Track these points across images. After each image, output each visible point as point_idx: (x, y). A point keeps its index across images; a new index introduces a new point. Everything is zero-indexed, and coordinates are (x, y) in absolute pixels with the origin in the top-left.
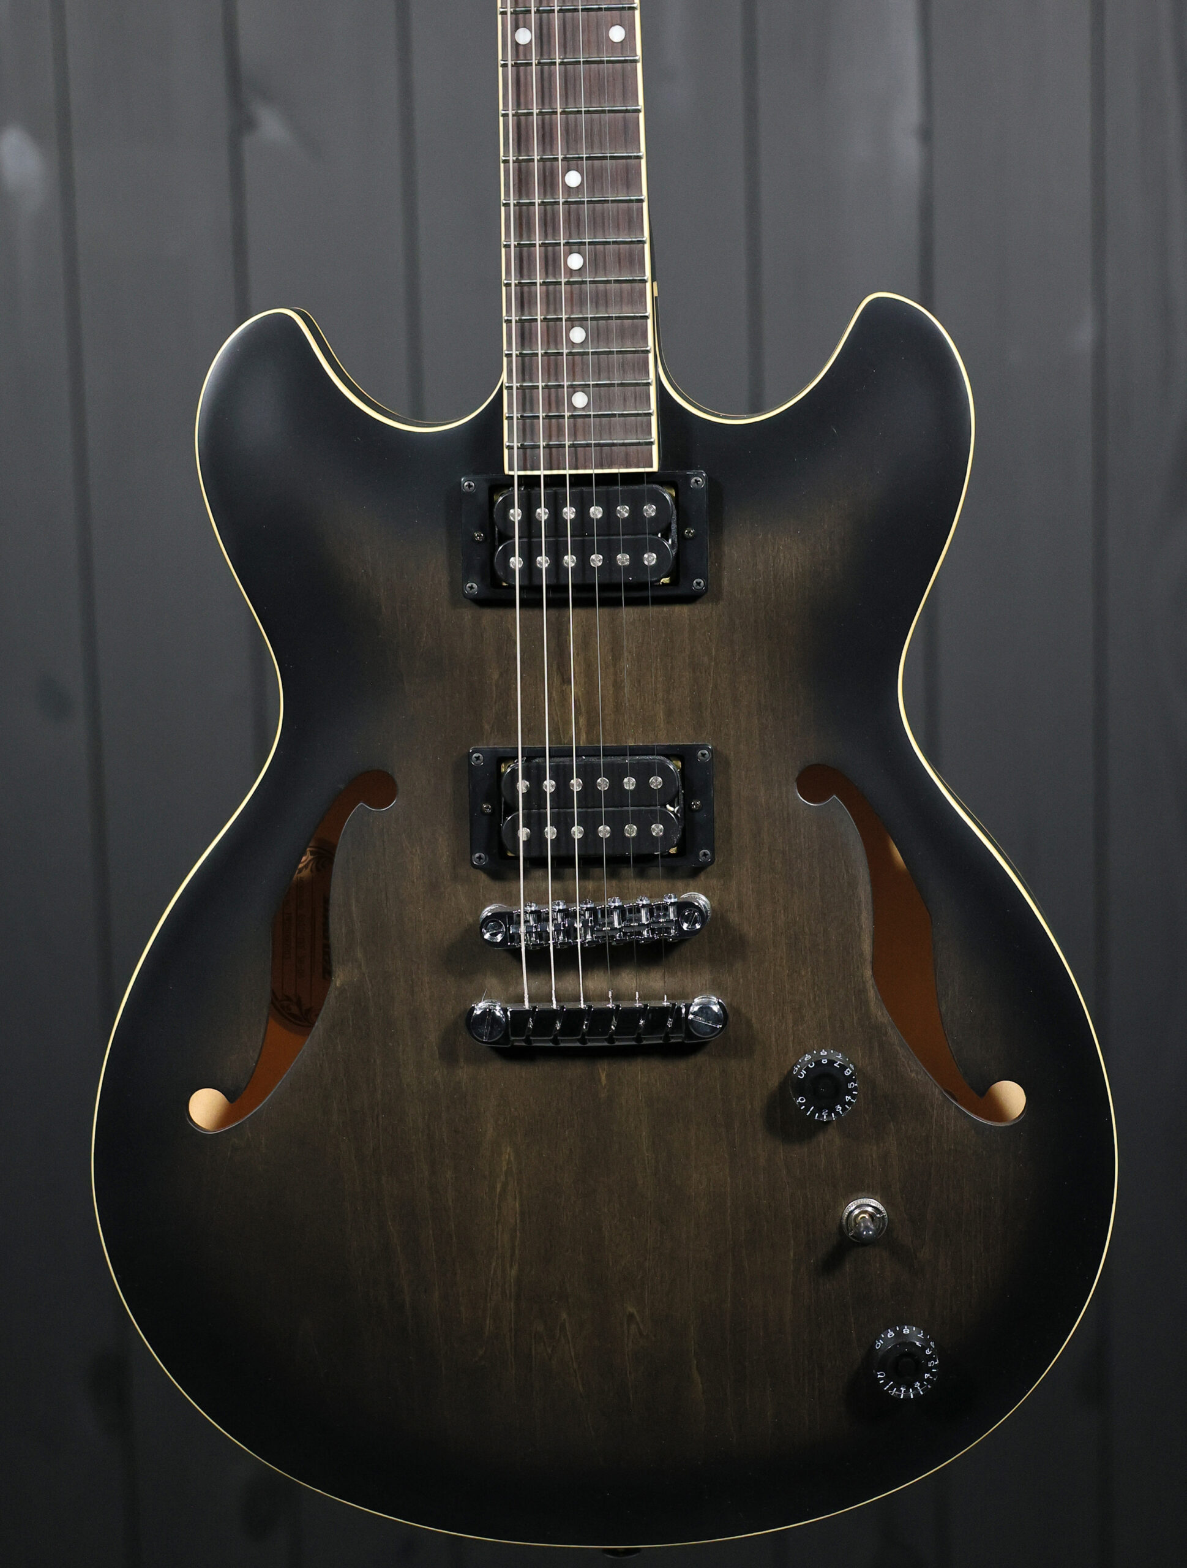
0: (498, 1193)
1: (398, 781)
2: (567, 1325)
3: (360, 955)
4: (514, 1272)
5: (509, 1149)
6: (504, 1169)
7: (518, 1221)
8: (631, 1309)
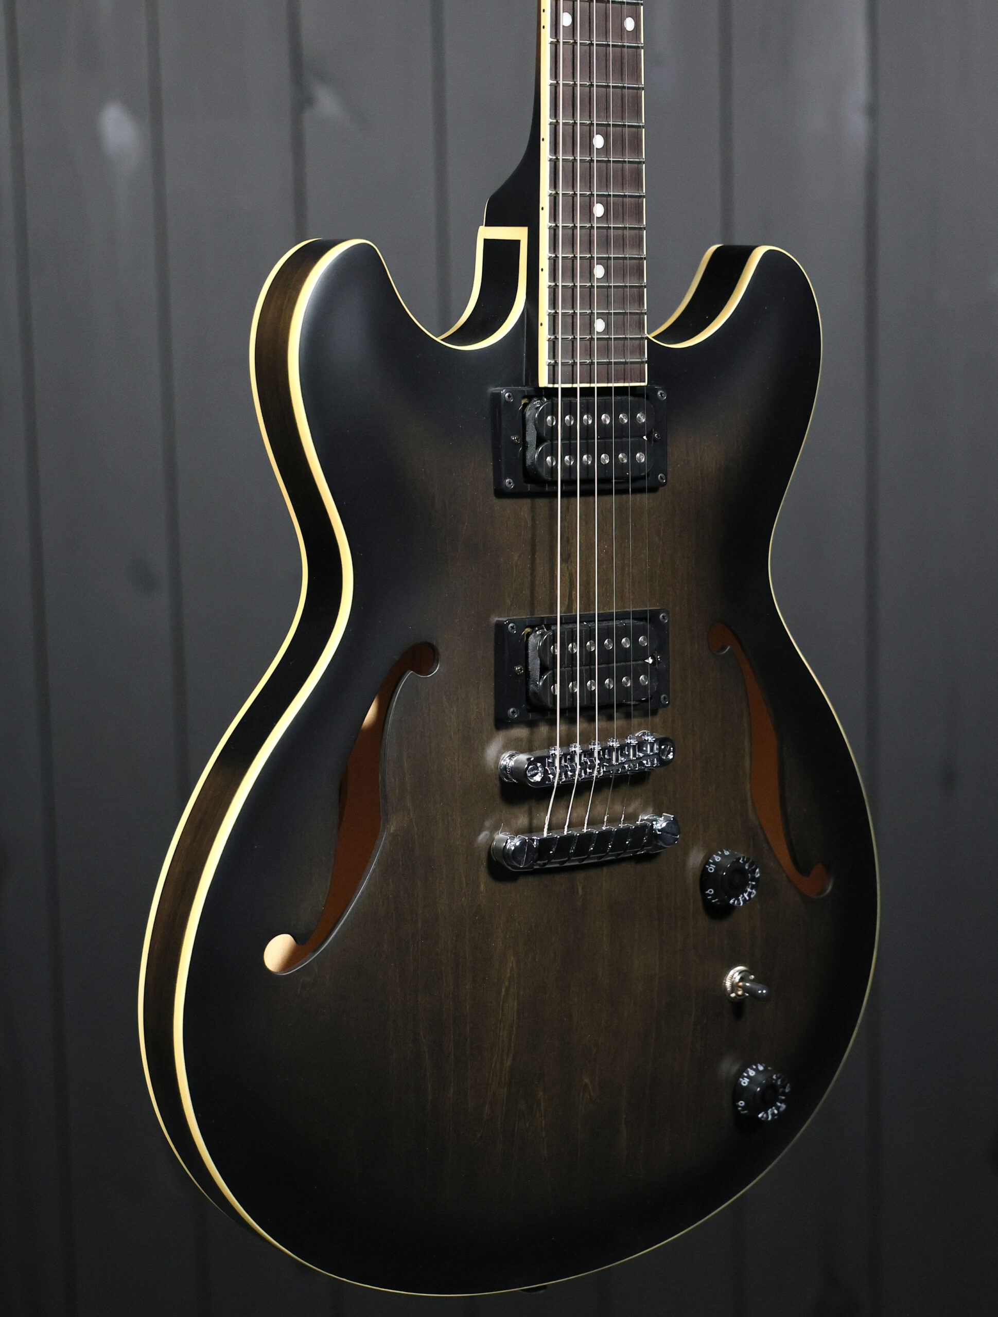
0: (502, 996)
1: (440, 650)
2: (542, 1102)
3: (409, 805)
4: (509, 1063)
5: (512, 958)
6: (508, 975)
7: (515, 1019)
8: (586, 1080)
